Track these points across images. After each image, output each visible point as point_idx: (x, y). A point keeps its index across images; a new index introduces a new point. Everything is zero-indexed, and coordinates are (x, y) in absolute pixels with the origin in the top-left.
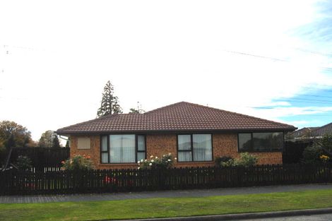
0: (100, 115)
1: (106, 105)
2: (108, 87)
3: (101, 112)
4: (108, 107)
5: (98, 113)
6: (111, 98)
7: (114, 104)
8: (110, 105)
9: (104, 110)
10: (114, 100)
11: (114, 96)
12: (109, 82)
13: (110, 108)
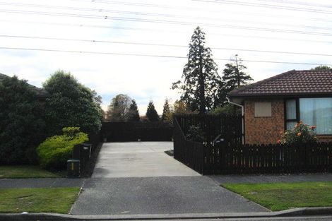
0: (188, 73)
1: (195, 60)
2: (198, 35)
3: (188, 69)
4: (197, 62)
5: (185, 71)
6: (202, 49)
7: (205, 58)
8: (200, 60)
9: (192, 66)
10: (205, 53)
11: (205, 47)
12: (198, 28)
13: (200, 64)
